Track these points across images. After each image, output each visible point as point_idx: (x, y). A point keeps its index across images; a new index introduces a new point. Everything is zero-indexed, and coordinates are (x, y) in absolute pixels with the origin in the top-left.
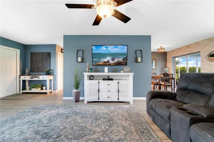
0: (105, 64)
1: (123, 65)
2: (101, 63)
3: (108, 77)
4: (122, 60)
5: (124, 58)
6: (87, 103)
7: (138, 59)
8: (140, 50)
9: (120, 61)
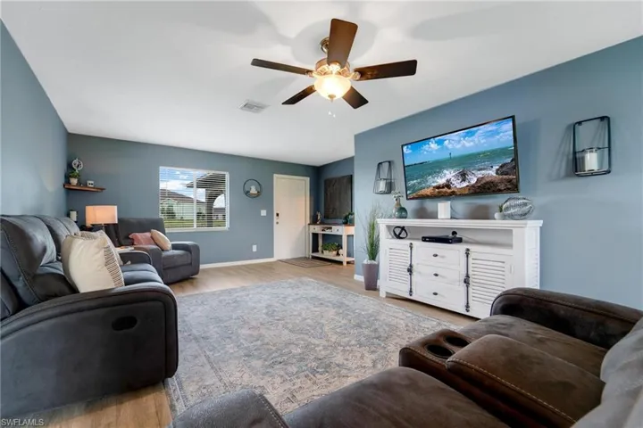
0: (439, 192)
1: (500, 191)
2: (428, 191)
3: (454, 233)
4: (497, 173)
5: (501, 167)
6: (387, 297)
7: (583, 158)
8: (602, 118)
9: (488, 180)
